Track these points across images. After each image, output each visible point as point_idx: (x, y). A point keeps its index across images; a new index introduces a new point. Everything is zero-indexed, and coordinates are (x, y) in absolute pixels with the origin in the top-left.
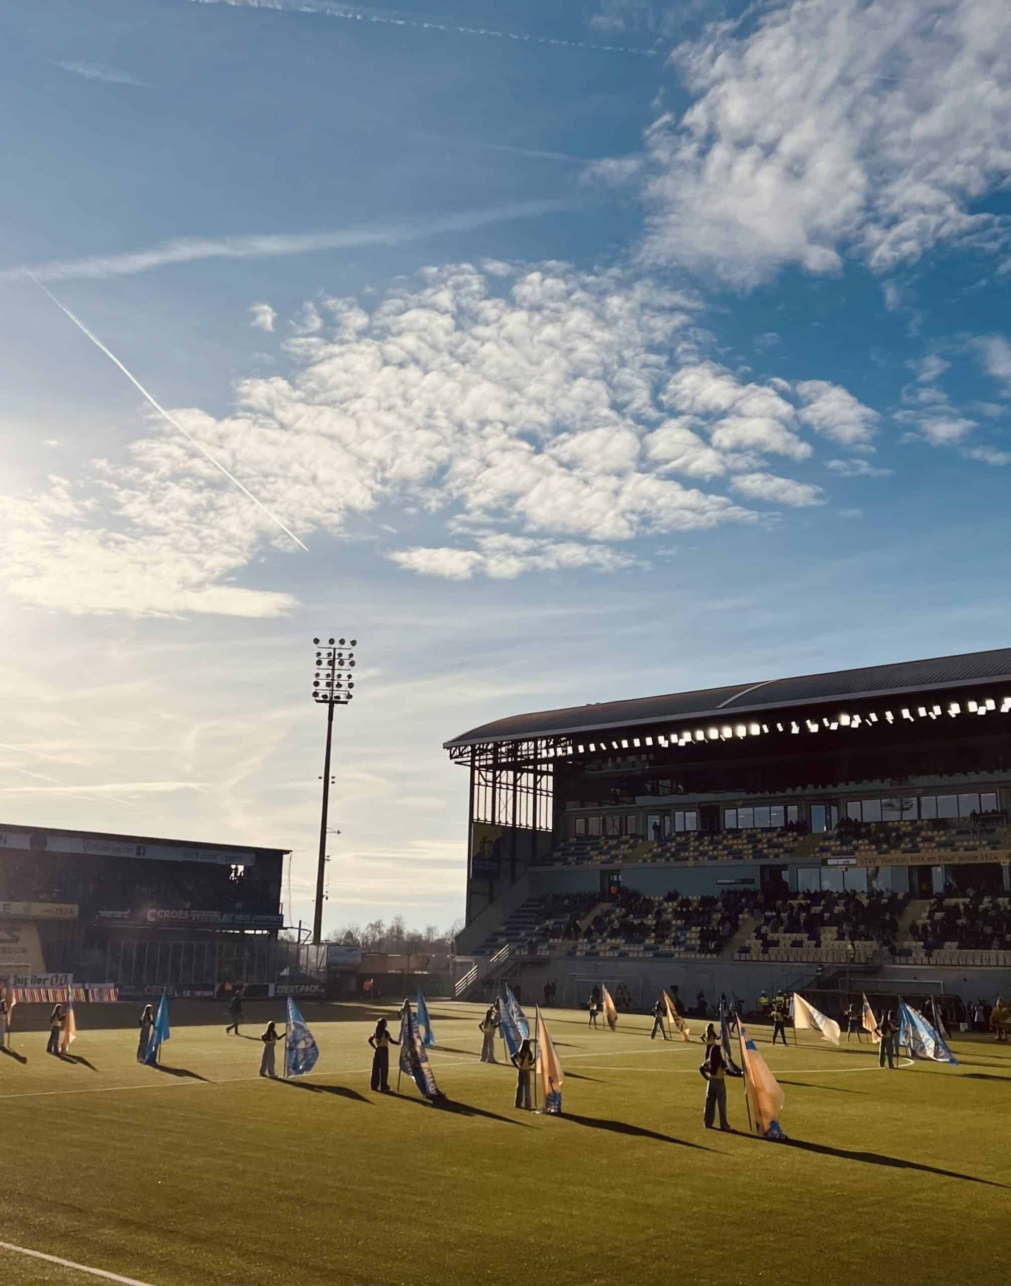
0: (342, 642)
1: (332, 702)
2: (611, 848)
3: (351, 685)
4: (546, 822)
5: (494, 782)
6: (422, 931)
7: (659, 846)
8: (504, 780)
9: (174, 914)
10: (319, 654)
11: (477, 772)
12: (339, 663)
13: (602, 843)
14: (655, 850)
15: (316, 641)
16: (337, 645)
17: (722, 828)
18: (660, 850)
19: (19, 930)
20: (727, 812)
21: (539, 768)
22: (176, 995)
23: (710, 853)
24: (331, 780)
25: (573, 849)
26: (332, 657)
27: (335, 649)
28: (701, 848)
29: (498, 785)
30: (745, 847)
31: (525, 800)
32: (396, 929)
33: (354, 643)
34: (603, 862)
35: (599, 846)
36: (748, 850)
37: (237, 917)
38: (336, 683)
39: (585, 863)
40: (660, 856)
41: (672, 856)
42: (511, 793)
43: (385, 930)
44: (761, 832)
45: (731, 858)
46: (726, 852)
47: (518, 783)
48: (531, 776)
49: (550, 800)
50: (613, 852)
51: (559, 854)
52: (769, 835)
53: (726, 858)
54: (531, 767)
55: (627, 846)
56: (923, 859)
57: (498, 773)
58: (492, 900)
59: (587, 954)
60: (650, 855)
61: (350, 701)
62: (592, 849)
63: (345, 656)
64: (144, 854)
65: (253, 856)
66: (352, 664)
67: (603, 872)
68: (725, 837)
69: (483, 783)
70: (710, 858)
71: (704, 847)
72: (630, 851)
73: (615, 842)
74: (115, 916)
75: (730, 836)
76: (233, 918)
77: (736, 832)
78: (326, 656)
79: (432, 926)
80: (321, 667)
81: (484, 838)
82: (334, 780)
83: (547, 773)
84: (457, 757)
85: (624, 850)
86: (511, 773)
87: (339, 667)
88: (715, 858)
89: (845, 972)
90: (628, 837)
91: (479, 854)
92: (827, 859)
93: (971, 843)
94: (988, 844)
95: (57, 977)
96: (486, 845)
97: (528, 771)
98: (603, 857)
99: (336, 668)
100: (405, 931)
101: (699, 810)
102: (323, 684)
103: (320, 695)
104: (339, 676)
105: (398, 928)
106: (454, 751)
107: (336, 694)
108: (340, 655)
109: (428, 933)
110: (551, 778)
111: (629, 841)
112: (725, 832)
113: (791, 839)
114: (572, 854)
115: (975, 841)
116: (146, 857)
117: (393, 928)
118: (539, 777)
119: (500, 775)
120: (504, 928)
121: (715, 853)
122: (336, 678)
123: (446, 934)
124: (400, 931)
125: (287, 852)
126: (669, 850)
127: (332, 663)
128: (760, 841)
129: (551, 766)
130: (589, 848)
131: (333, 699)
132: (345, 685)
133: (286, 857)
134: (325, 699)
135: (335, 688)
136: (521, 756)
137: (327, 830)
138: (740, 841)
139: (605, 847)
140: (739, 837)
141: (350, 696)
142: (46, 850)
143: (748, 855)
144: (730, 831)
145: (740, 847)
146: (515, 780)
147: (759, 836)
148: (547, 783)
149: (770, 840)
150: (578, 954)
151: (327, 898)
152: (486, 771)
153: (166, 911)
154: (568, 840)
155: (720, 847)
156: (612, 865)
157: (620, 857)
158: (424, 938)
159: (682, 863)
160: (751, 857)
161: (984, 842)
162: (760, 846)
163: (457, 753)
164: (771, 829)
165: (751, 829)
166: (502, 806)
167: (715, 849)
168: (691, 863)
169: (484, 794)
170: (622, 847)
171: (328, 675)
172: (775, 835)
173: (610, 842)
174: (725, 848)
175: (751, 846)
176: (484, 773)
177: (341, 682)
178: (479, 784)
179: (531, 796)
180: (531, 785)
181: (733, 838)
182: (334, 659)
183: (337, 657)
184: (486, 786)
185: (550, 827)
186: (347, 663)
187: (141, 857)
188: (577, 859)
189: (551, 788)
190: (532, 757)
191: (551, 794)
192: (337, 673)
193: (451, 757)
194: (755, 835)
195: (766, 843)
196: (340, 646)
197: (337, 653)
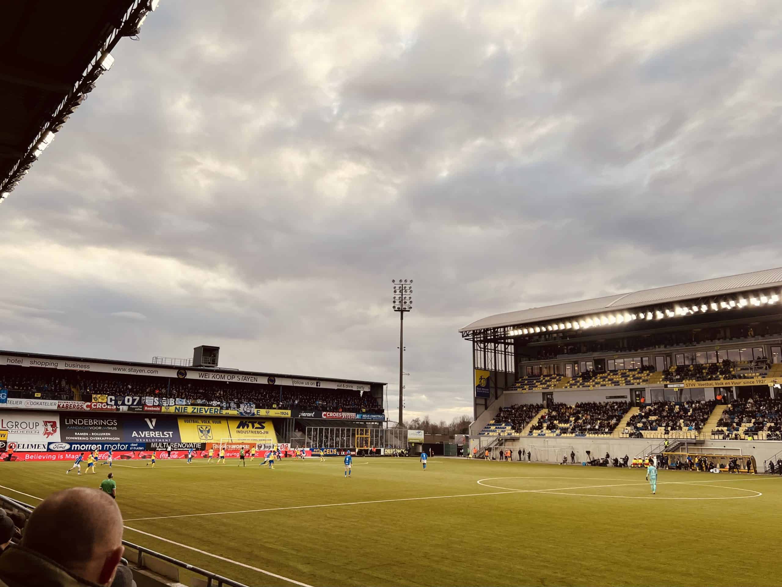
0: (406, 281)
1: (402, 311)
2: (546, 381)
3: (411, 302)
4: (511, 368)
5: (485, 348)
6: (438, 424)
7: (573, 380)
8: (489, 347)
9: (334, 414)
10: (395, 288)
11: (476, 344)
12: (405, 291)
13: (542, 379)
14: (571, 382)
15: (394, 281)
16: (403, 283)
17: (606, 370)
18: (574, 382)
19: (264, 423)
20: (609, 362)
21: (507, 341)
22: (338, 454)
23: (602, 383)
24: (403, 349)
25: (526, 382)
26: (401, 289)
27: (402, 285)
28: (596, 380)
29: (487, 350)
30: (620, 379)
31: (500, 357)
32: (426, 422)
33: (411, 281)
34: (543, 388)
35: (540, 380)
36: (622, 381)
37: (363, 416)
38: (404, 301)
39: (534, 389)
40: (575, 385)
41: (580, 385)
42: (493, 354)
43: (420, 423)
44: (629, 371)
45: (613, 385)
46: (610, 382)
47: (497, 349)
48: (503, 345)
49: (513, 357)
50: (548, 383)
51: (520, 384)
52: (633, 373)
53: (610, 385)
54: (502, 341)
55: (555, 380)
56: (722, 384)
57: (486, 344)
58: (486, 408)
59: (539, 435)
60: (569, 384)
61: (411, 310)
62: (537, 382)
63: (407, 288)
64: (320, 386)
65: (369, 386)
66: (411, 291)
67: (544, 393)
68: (609, 374)
69: (479, 349)
70: (602, 386)
71: (598, 380)
72: (558, 383)
73: (549, 378)
74: (308, 416)
75: (611, 374)
76: (362, 417)
77: (615, 372)
78: (398, 288)
79: (443, 421)
80: (396, 294)
81: (481, 377)
82: (405, 349)
83: (511, 344)
84: (466, 336)
85: (554, 382)
86: (493, 344)
87: (405, 293)
88: (605, 385)
89: (684, 444)
90: (556, 375)
91: (479, 385)
92: (667, 384)
93: (750, 375)
94: (760, 375)
95: (283, 445)
96: (482, 381)
97: (502, 343)
98: (543, 386)
99: (403, 294)
100: (430, 423)
101: (593, 361)
102: (397, 303)
103: (396, 307)
104: (405, 298)
105: (427, 422)
106: (464, 333)
107: (404, 307)
108: (405, 287)
109: (441, 424)
110: (513, 346)
111: (556, 378)
112: (609, 372)
113: (646, 375)
114: (526, 385)
115: (752, 373)
116: (321, 387)
117: (424, 422)
118: (507, 346)
119: (487, 345)
120: (493, 422)
121: (604, 383)
122: (403, 299)
123: (451, 425)
124: (427, 423)
125: (385, 384)
126: (578, 382)
127: (401, 292)
128: (628, 376)
129: (512, 340)
130: (535, 381)
131: (403, 309)
132: (408, 302)
133: (384, 387)
134: (399, 310)
135: (403, 304)
136: (498, 336)
137: (403, 373)
138: (617, 376)
139: (544, 381)
140: (617, 374)
141: (411, 308)
142: (275, 384)
143: (623, 384)
144: (611, 371)
145: (618, 379)
146: (495, 347)
147: (628, 373)
148: (511, 349)
149: (634, 376)
150: (534, 435)
151: (404, 407)
152: (480, 343)
153: (331, 413)
154: (523, 377)
155: (607, 380)
156: (548, 390)
157: (553, 385)
158: (439, 427)
159: (587, 388)
160: (624, 384)
161: (758, 374)
162: (629, 379)
163: (465, 334)
164: (634, 370)
165: (623, 370)
166: (489, 361)
167: (604, 380)
168: (591, 388)
169: (480, 355)
170: (553, 380)
171: (399, 298)
172: (636, 373)
173: (546, 378)
174: (609, 380)
175: (623, 379)
176: (479, 344)
177: (406, 301)
178: (477, 350)
179: (503, 356)
180: (503, 350)
181: (614, 375)
182: (402, 290)
183: (403, 289)
184: (481, 351)
185: (514, 371)
186: (408, 291)
187: (318, 387)
188: (530, 387)
189: (513, 351)
190: (503, 336)
191: (513, 354)
192: (404, 296)
193: (463, 336)
194: (626, 373)
195: (632, 377)
196: (405, 283)
197: (403, 287)
